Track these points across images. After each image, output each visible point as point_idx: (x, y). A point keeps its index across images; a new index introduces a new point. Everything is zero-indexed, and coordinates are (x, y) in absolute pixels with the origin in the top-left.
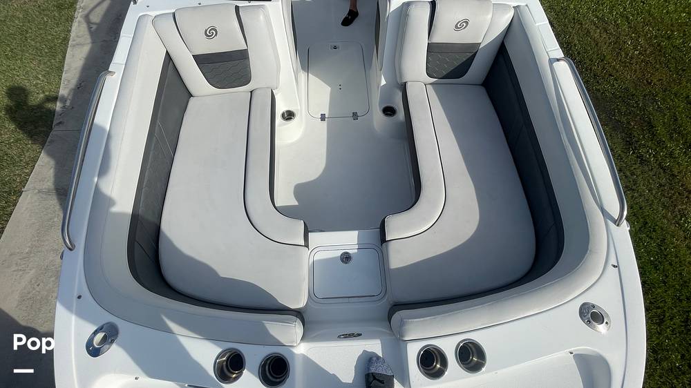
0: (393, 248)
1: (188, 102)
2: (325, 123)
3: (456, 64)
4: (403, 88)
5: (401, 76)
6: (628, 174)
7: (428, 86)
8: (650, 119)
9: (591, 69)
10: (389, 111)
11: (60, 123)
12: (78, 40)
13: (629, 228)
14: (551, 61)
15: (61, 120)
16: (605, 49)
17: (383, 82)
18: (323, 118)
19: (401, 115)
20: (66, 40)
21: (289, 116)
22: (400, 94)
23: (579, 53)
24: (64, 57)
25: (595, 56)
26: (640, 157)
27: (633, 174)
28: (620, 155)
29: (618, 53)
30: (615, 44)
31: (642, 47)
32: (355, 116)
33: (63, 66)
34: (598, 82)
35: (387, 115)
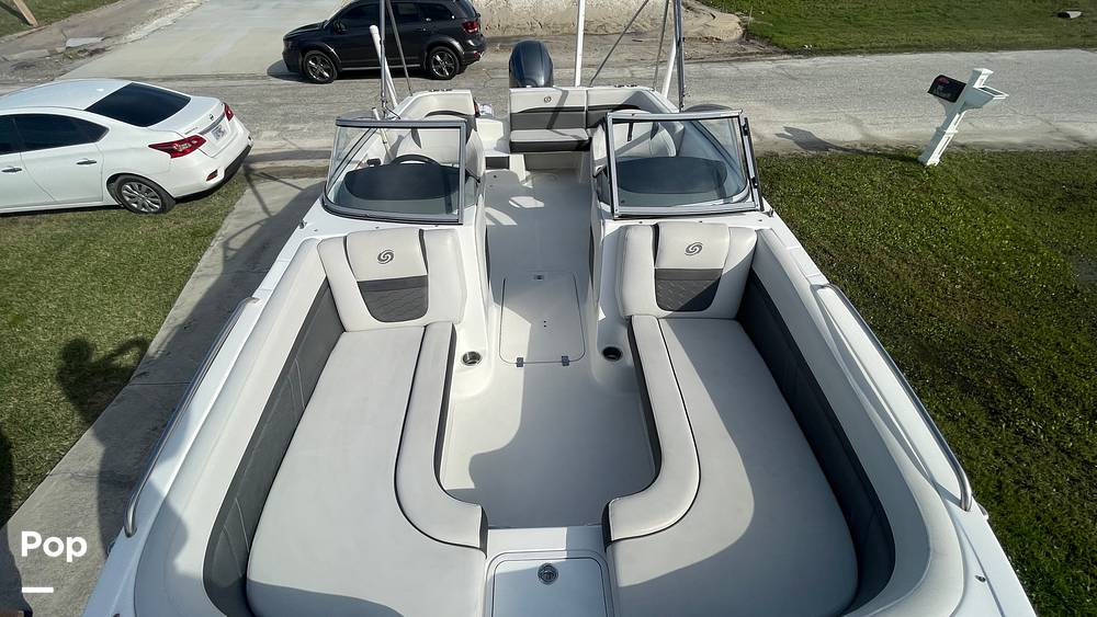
0: (622, 551)
1: (339, 337)
2: (522, 370)
3: (695, 293)
4: (629, 322)
5: (624, 307)
6: (1012, 461)
7: (662, 321)
8: (1012, 374)
9: (899, 307)
10: (611, 353)
11: (144, 373)
12: (205, 271)
13: (987, 517)
14: (814, 288)
15: (146, 370)
16: (911, 283)
17: (602, 316)
18: (520, 363)
19: (628, 358)
20: (190, 270)
21: (473, 358)
22: (625, 331)
23: (876, 287)
24: (180, 291)
25: (900, 291)
26: (1020, 432)
27: (1020, 461)
28: (986, 430)
29: (932, 289)
30: (923, 276)
31: (962, 280)
32: (565, 362)
33: (174, 302)
34: (916, 324)
35: (609, 358)
